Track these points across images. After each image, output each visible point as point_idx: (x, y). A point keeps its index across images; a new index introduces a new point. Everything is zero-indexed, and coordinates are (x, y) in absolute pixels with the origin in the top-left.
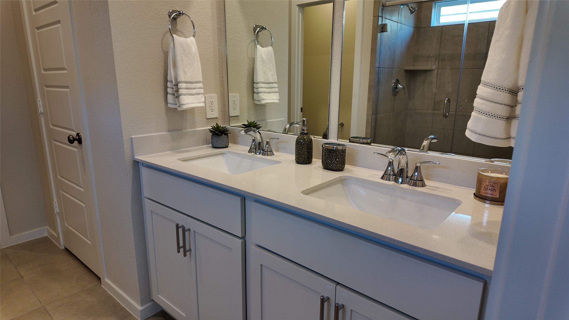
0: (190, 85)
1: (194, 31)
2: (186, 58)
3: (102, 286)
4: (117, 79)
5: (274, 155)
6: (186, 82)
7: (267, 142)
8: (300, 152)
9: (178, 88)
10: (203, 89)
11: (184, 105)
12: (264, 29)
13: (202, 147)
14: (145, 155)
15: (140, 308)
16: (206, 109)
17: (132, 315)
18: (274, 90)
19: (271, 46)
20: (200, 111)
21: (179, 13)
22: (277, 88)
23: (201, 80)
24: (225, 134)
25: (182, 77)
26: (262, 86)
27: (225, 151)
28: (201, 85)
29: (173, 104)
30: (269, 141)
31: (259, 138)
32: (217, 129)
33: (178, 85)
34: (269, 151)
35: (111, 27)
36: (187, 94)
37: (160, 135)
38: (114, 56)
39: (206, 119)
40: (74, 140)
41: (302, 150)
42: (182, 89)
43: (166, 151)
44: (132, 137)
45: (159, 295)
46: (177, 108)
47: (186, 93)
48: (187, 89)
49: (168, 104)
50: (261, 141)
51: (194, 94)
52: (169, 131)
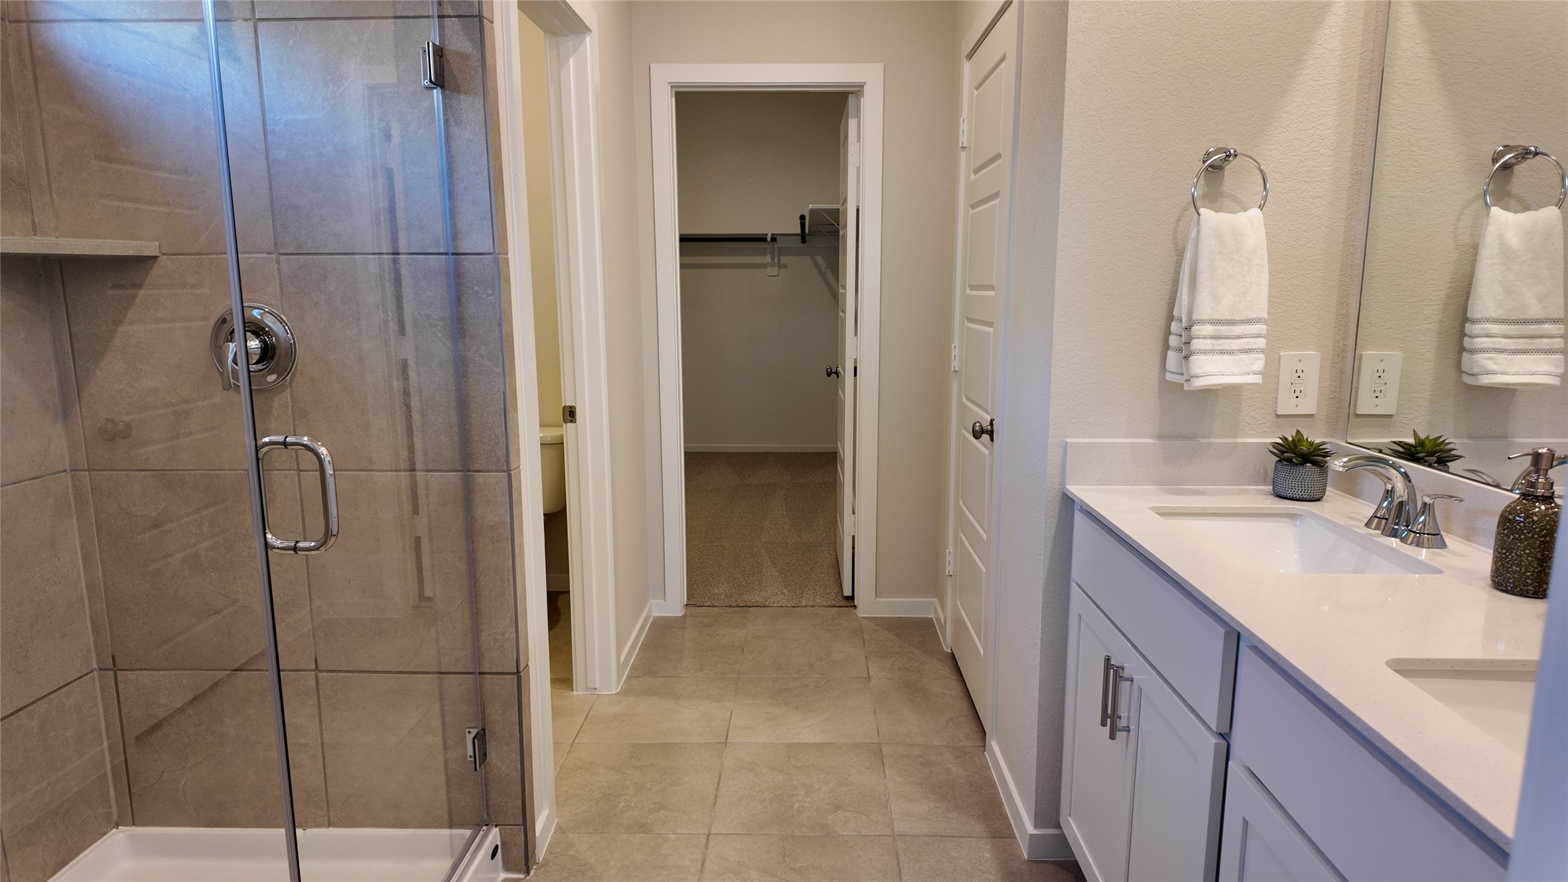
0: (1223, 329)
1: (1264, 193)
2: (1224, 264)
3: (986, 753)
4: (1055, 316)
5: (1443, 545)
6: (1214, 322)
7: (1425, 504)
8: (1505, 554)
9: (1191, 337)
10: (1265, 338)
11: (1198, 377)
12: (1531, 157)
13: (1247, 490)
14: (1090, 485)
15: (1031, 829)
16: (1277, 390)
17: (1016, 838)
18: (1544, 343)
19: (1557, 206)
20: (1260, 393)
21: (1227, 156)
22: (1558, 339)
23: (1265, 315)
24: (1315, 463)
25: (1204, 310)
26: (1489, 332)
27: (1299, 510)
28: (1261, 328)
29: (1177, 374)
30: (1431, 502)
31: (1400, 489)
32: (1292, 447)
33: (1192, 328)
34: (1426, 532)
35: (1060, 207)
36: (1212, 352)
37: (1133, 443)
38: (1057, 267)
39: (1274, 416)
40: (983, 431)
41: (1513, 549)
42: (1199, 338)
43: (1145, 485)
44: (1067, 440)
45: (1069, 818)
46: (1183, 384)
47: (1209, 348)
48: (1216, 338)
49: (1167, 373)
50: (1405, 498)
51: (1235, 350)
52: (1161, 437)
